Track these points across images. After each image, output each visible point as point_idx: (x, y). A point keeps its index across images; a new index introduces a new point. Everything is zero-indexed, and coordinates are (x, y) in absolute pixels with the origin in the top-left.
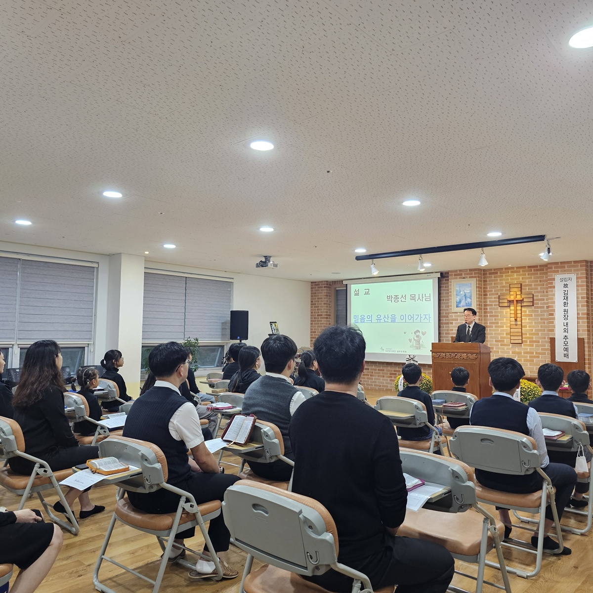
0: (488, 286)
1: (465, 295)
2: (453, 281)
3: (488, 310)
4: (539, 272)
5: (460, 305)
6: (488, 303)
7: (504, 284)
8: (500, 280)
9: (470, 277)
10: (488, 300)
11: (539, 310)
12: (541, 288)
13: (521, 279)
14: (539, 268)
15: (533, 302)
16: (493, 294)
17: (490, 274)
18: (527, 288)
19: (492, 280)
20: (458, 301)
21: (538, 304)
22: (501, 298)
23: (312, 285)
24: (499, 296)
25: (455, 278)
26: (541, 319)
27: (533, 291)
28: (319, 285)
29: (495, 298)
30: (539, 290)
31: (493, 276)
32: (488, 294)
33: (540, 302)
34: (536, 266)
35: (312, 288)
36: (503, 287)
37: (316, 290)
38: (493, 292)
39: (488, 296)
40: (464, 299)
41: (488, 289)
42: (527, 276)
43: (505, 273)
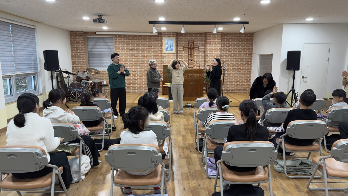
0: (179, 41)
1: (170, 45)
2: (164, 37)
3: (179, 53)
4: (201, 36)
5: (167, 50)
6: (179, 49)
7: (186, 41)
8: (185, 38)
9: (172, 36)
10: (179, 48)
11: (200, 53)
12: (202, 43)
13: (193, 39)
14: (201, 34)
15: (198, 49)
16: (181, 45)
18: (196, 43)
20: (167, 48)
21: (200, 50)
22: (185, 47)
23: (70, 33)
24: (184, 46)
25: (165, 36)
26: (201, 57)
27: (198, 44)
28: (77, 33)
29: (182, 47)
30: (201, 44)
31: (181, 36)
32: (179, 45)
33: (201, 49)
34: (200, 33)
35: (70, 35)
36: (186, 42)
37: (75, 37)
38: (181, 44)
40: (169, 46)
41: (179, 43)
42: (196, 37)
43: (187, 35)
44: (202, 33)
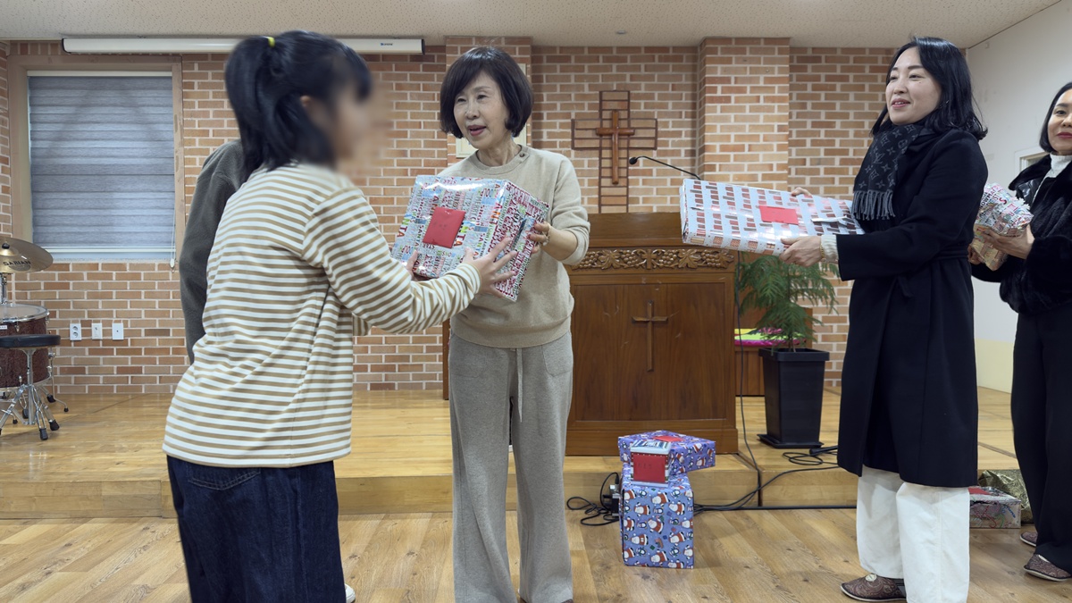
0: (545, 94)
4: (671, 64)
6: (545, 139)
7: (587, 91)
8: (578, 79)
10: (545, 131)
11: (669, 159)
12: (675, 106)
13: (628, 81)
14: (671, 53)
15: (655, 138)
16: (556, 116)
17: (550, 59)
18: (642, 102)
19: (555, 79)
21: (666, 144)
22: (580, 125)
24: (573, 122)
27: (656, 111)
30: (670, 109)
31: (558, 66)
33: (671, 140)
34: (664, 49)
36: (584, 97)
38: (558, 110)
39: (545, 120)
41: (545, 102)
42: (643, 72)
43: (589, 60)
44: (675, 49)
